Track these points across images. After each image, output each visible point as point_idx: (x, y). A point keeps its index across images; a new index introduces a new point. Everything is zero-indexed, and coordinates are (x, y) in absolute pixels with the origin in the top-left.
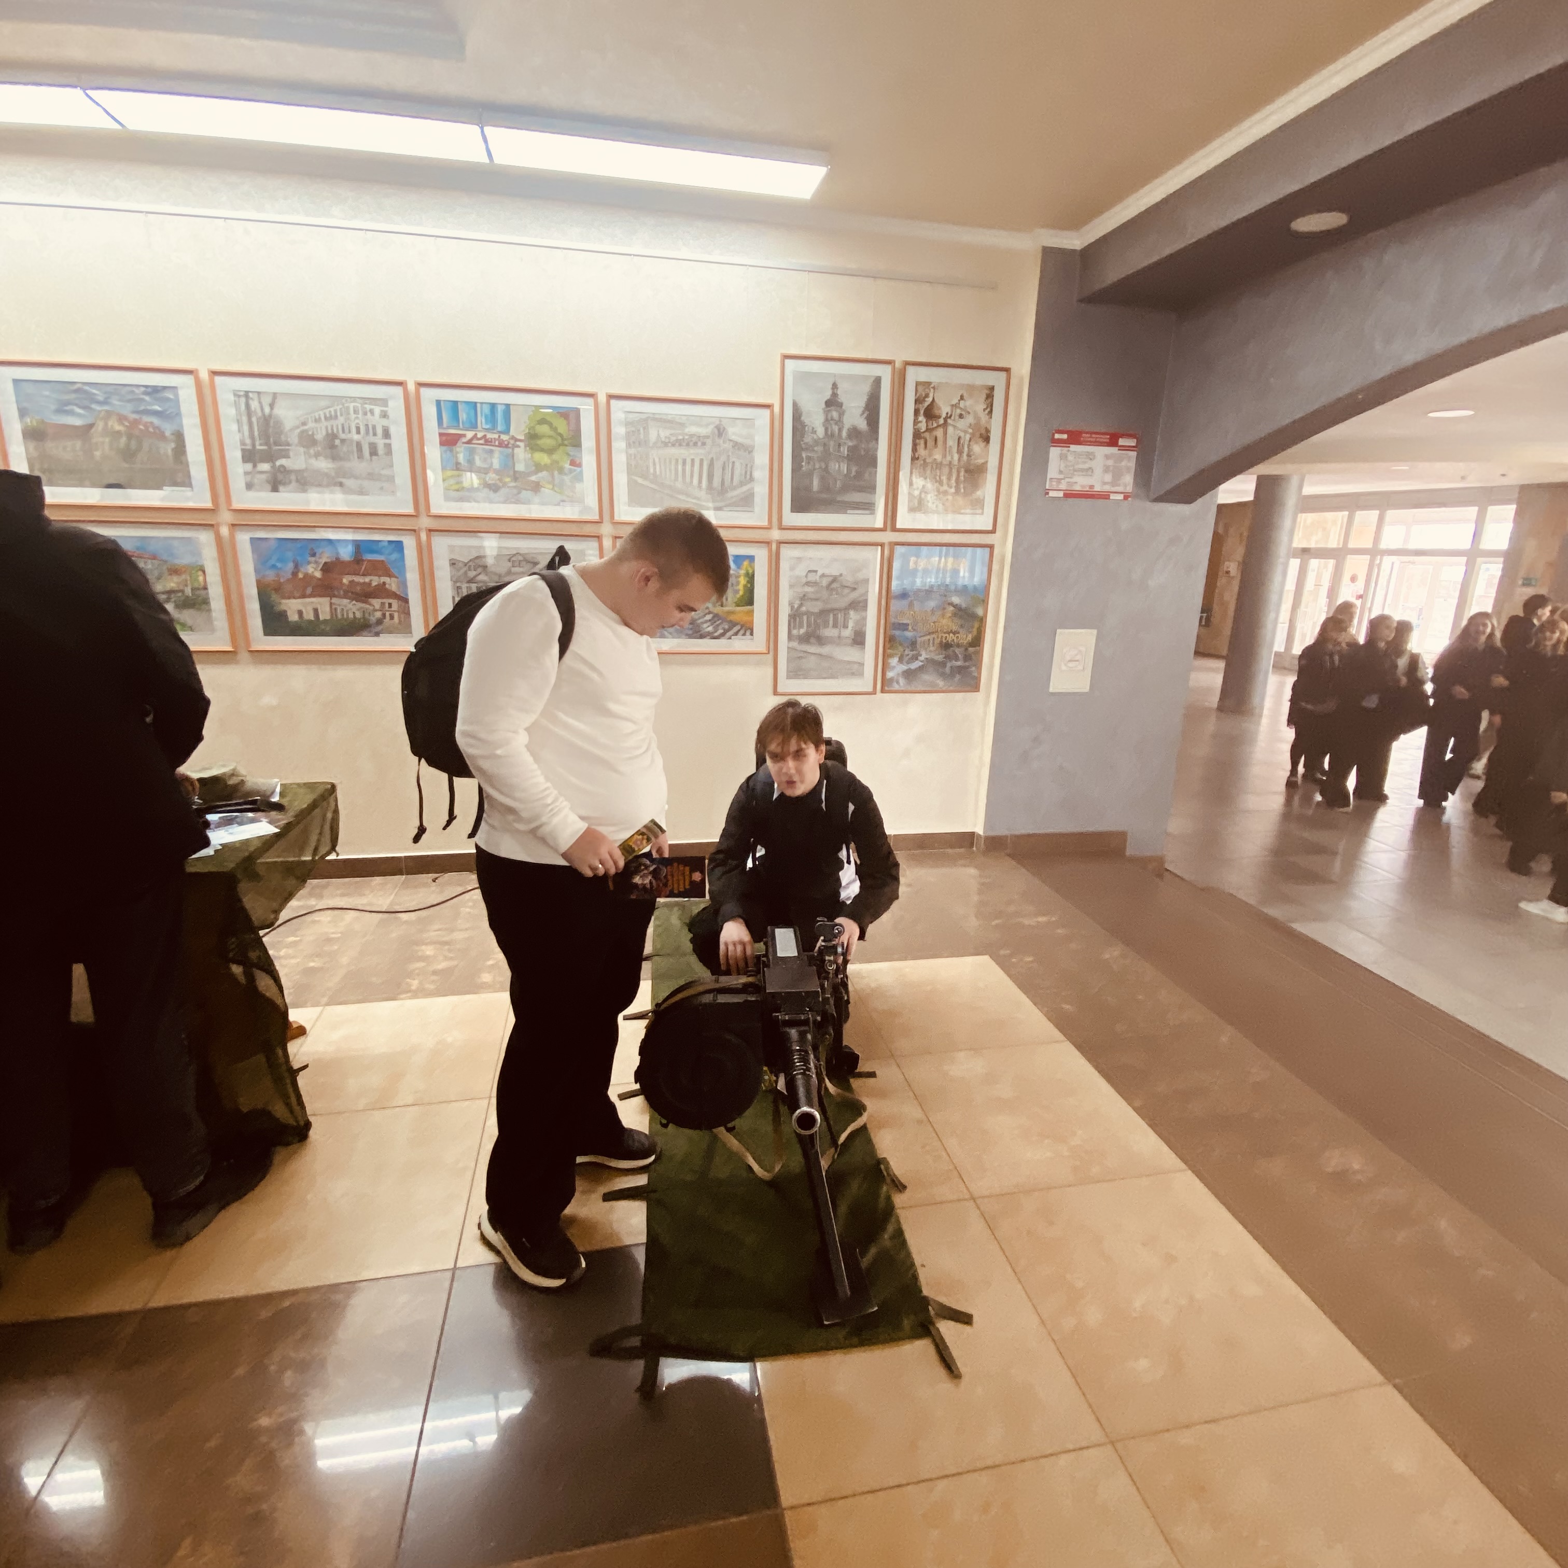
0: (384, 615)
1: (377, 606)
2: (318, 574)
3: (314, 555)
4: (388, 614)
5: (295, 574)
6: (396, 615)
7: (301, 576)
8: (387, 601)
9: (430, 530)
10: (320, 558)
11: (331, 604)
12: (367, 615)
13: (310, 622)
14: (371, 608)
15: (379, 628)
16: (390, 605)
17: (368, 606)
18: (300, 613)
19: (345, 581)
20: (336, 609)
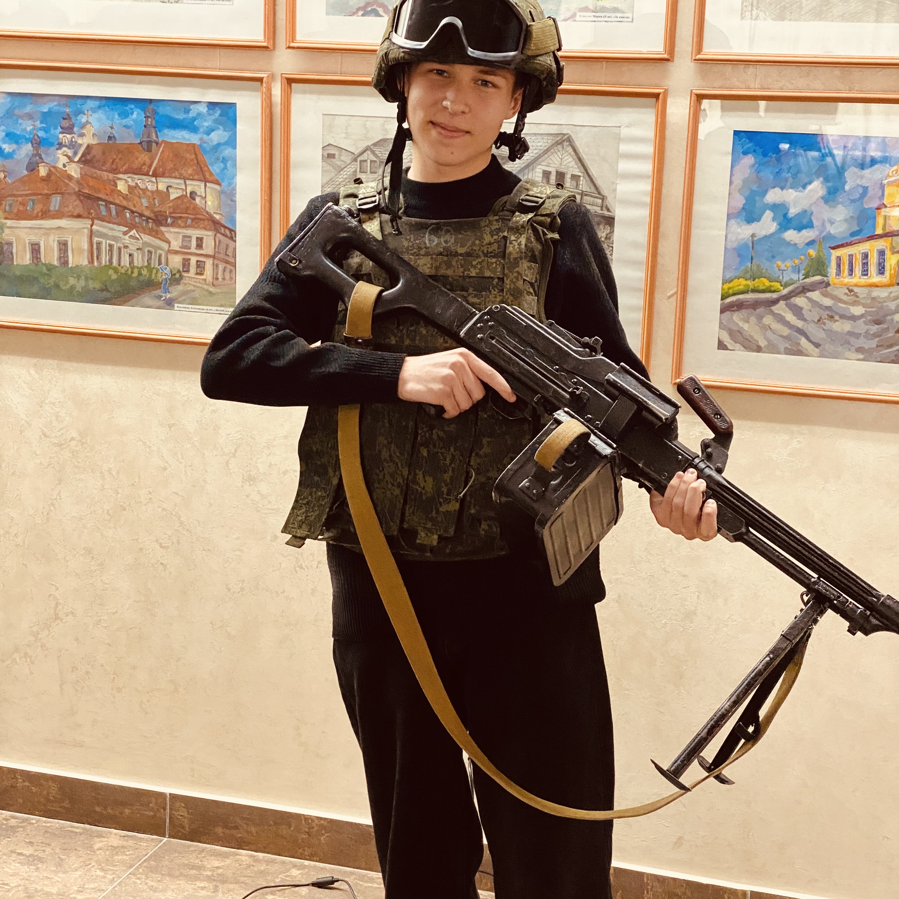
0: (186, 264)
1: (176, 245)
2: (74, 171)
3: (69, 130)
4: (193, 260)
5: (32, 168)
6: (209, 263)
7: (43, 171)
8: (195, 233)
9: (290, 81)
10: (82, 135)
11: (91, 234)
12: (154, 263)
13: (50, 268)
14: (165, 246)
15: (175, 291)
16: (200, 242)
17: (158, 242)
18: (35, 249)
19: (121, 187)
20: (99, 244)
